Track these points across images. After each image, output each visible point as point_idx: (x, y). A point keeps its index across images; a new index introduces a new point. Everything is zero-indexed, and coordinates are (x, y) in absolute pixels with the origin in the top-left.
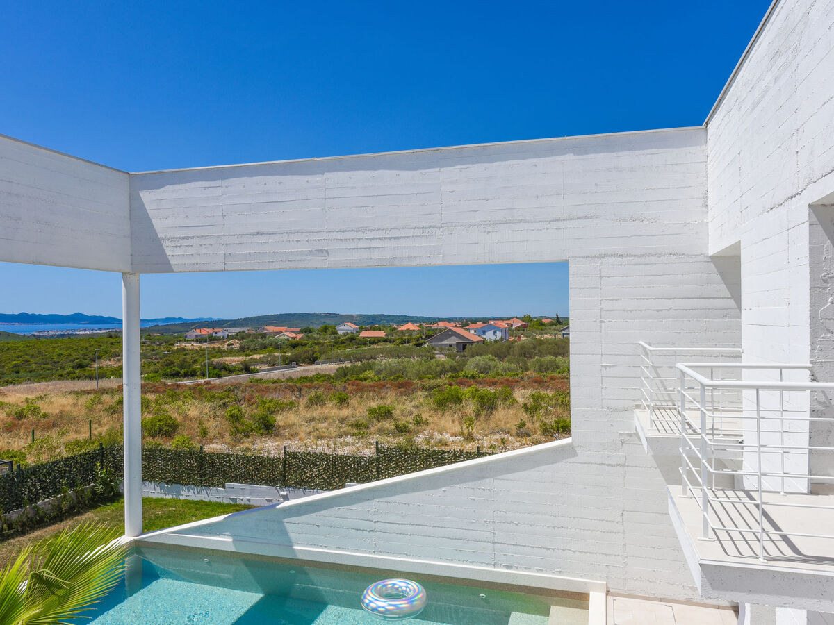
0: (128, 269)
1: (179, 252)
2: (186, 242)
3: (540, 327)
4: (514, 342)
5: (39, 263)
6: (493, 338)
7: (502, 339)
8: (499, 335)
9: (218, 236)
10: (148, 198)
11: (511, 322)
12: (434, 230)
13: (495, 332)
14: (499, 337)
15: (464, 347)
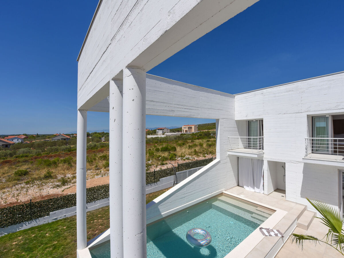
6: (18, 142)
7: (22, 142)
8: (20, 141)
11: (20, 136)
12: (198, 108)
13: (18, 140)
14: (20, 142)
15: (7, 146)
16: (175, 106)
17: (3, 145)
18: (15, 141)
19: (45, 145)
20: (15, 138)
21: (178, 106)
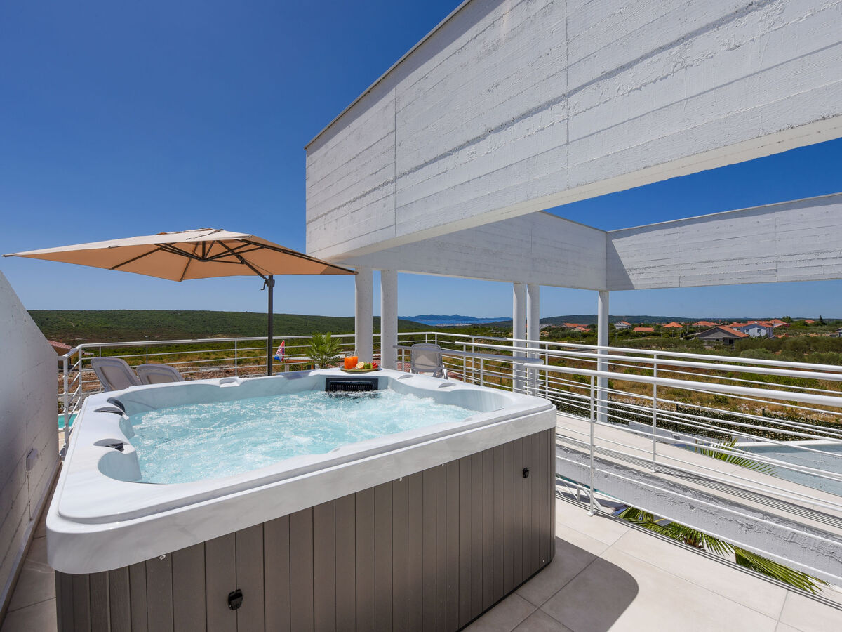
0: (604, 288)
1: (642, 276)
2: (648, 270)
3: (805, 327)
4: (783, 339)
5: (574, 287)
6: (758, 335)
7: (767, 336)
8: (763, 332)
9: (675, 265)
10: (620, 245)
11: (771, 322)
13: (759, 330)
14: (763, 334)
15: (731, 341)
16: (780, 259)
17: (724, 339)
18: (753, 333)
19: (812, 345)
20: (754, 326)
21: (789, 258)
